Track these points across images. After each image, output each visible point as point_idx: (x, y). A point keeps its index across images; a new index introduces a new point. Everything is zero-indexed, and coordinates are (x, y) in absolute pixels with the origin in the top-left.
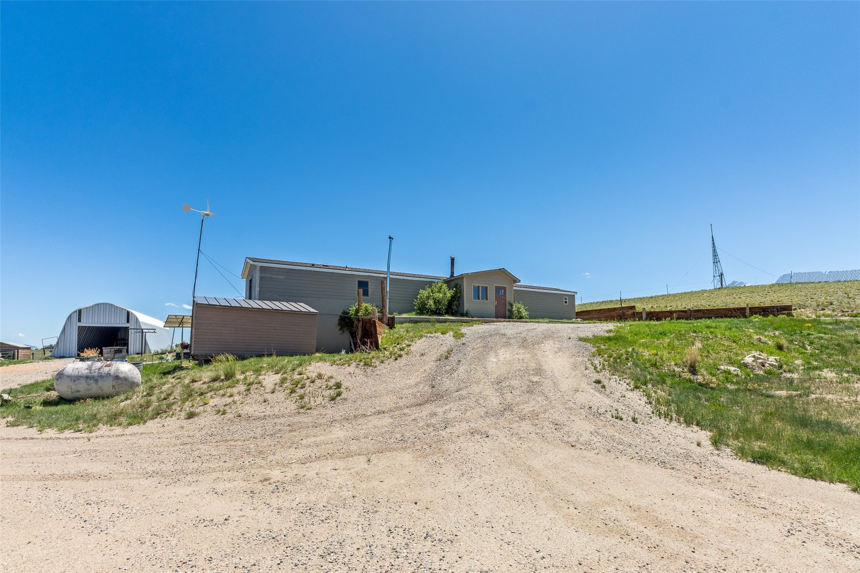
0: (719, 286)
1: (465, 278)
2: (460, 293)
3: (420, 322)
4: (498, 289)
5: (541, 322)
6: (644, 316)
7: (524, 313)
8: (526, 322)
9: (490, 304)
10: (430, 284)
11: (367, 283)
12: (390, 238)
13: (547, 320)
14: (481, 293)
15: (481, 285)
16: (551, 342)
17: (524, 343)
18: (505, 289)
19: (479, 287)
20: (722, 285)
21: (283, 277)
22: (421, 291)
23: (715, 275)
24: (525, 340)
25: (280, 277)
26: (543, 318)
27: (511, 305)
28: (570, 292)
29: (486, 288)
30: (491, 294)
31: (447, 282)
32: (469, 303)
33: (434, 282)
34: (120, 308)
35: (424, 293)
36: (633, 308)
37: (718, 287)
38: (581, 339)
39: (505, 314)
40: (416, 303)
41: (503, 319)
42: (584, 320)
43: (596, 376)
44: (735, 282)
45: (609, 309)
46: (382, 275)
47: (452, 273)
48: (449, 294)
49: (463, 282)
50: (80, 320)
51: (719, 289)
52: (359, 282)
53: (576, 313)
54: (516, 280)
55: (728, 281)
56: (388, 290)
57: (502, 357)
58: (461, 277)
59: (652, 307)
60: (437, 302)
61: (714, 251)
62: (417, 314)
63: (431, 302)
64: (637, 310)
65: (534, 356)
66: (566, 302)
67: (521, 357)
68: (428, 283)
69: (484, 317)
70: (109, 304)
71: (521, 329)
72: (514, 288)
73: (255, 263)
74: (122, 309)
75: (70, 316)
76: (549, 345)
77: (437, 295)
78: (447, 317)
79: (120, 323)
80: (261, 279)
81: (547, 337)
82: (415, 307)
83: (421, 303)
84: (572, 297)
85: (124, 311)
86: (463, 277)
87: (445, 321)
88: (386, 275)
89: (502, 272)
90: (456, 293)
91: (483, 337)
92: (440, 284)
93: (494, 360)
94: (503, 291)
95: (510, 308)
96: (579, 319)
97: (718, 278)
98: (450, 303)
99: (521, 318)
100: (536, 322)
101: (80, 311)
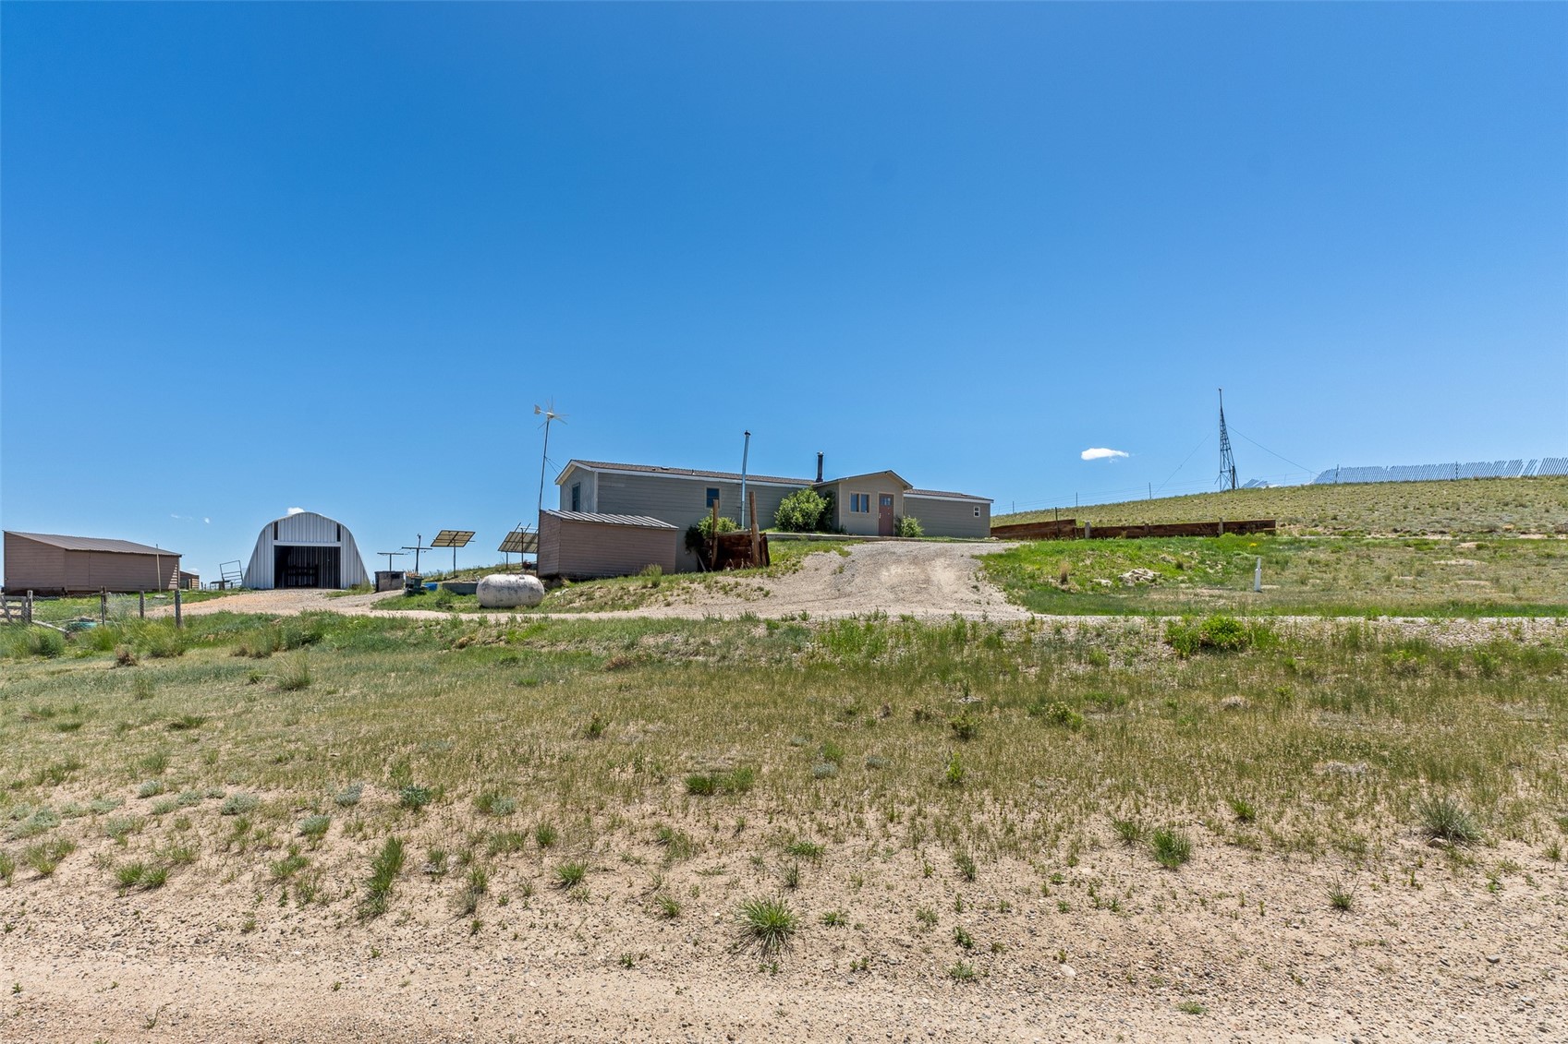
0: (1229, 486)
1: (840, 485)
2: (834, 503)
3: (788, 540)
4: (882, 497)
5: (939, 542)
6: (1087, 532)
7: (918, 530)
8: (919, 541)
9: (873, 518)
10: (795, 491)
11: (718, 490)
12: (746, 433)
13: (947, 539)
14: (860, 503)
15: (860, 493)
16: (942, 560)
17: (915, 560)
18: (892, 497)
19: (858, 495)
20: (1234, 487)
21: (623, 485)
22: (784, 501)
23: (1223, 470)
24: (916, 557)
25: (619, 485)
26: (942, 536)
27: (900, 521)
28: (984, 499)
29: (868, 496)
30: (874, 504)
31: (815, 488)
32: (845, 515)
33: (800, 489)
34: (327, 519)
35: (788, 504)
36: (1073, 522)
37: (1227, 488)
38: (973, 557)
39: (891, 529)
40: (778, 515)
41: (889, 538)
42: (1001, 538)
43: (975, 583)
44: (1253, 481)
45: (1039, 523)
46: (736, 481)
47: (820, 475)
48: (822, 505)
49: (838, 490)
50: (276, 538)
51: (1228, 491)
52: (709, 490)
53: (992, 529)
54: (906, 486)
55: (1242, 482)
56: (743, 500)
57: (893, 572)
58: (836, 483)
59: (1100, 521)
60: (806, 515)
61: (1224, 432)
62: (780, 530)
63: (798, 514)
64: (1079, 525)
65: (924, 571)
66: (977, 514)
67: (911, 571)
68: (792, 490)
69: (864, 534)
70: (313, 514)
71: (911, 548)
72: (905, 495)
73: (593, 469)
74: (331, 521)
75: (264, 531)
76: (939, 562)
77: (805, 506)
78: (818, 534)
79: (329, 541)
80: (600, 488)
81: (938, 555)
82: (777, 522)
83: (784, 516)
84: (986, 507)
85: (333, 524)
86: (838, 484)
87: (817, 539)
88: (740, 481)
89: (889, 476)
90: (829, 504)
91: (871, 556)
92: (808, 492)
93: (887, 574)
94: (889, 500)
95: (898, 523)
96: (994, 538)
97: (1227, 474)
98: (822, 515)
99: (913, 536)
100: (932, 541)
101: (276, 524)
